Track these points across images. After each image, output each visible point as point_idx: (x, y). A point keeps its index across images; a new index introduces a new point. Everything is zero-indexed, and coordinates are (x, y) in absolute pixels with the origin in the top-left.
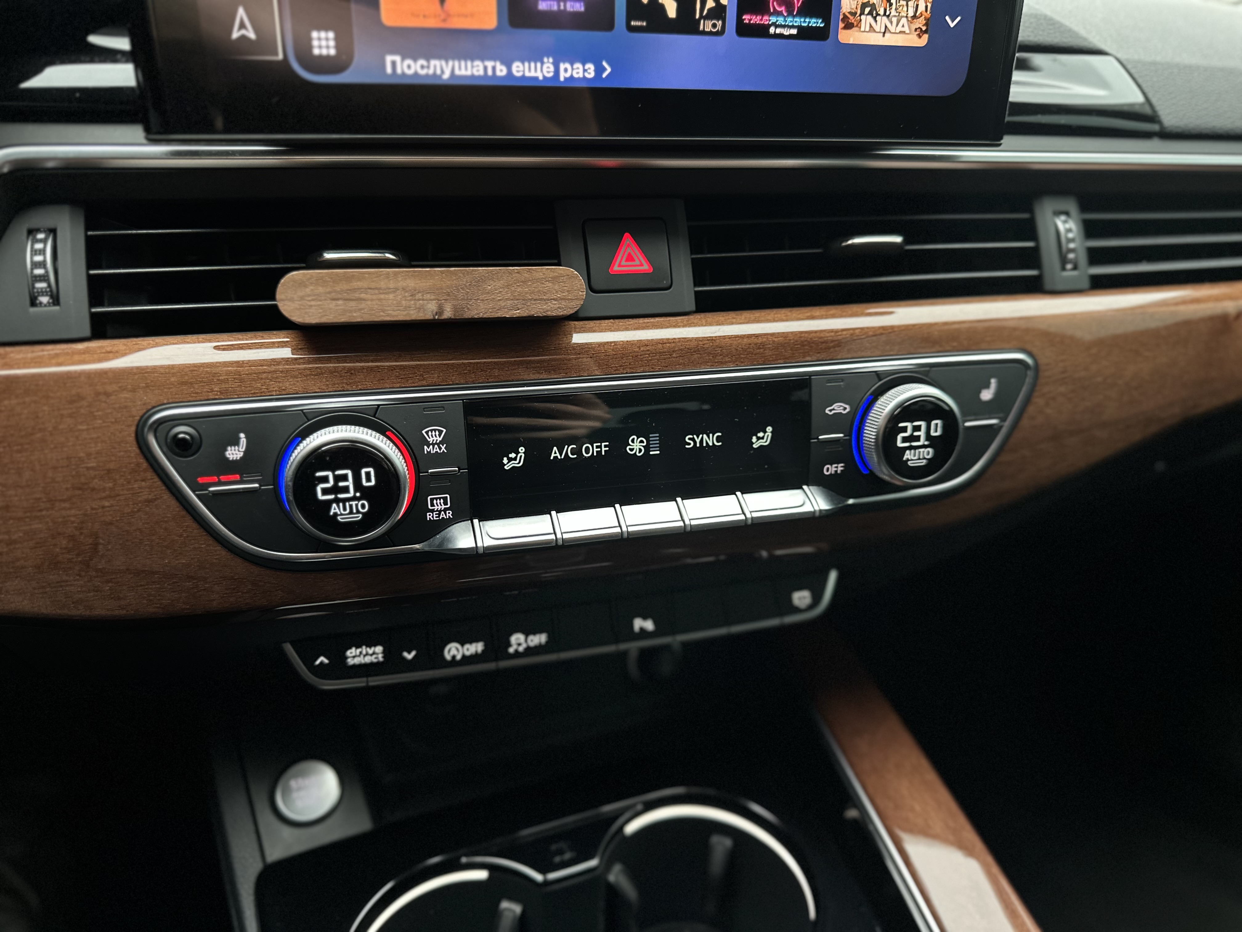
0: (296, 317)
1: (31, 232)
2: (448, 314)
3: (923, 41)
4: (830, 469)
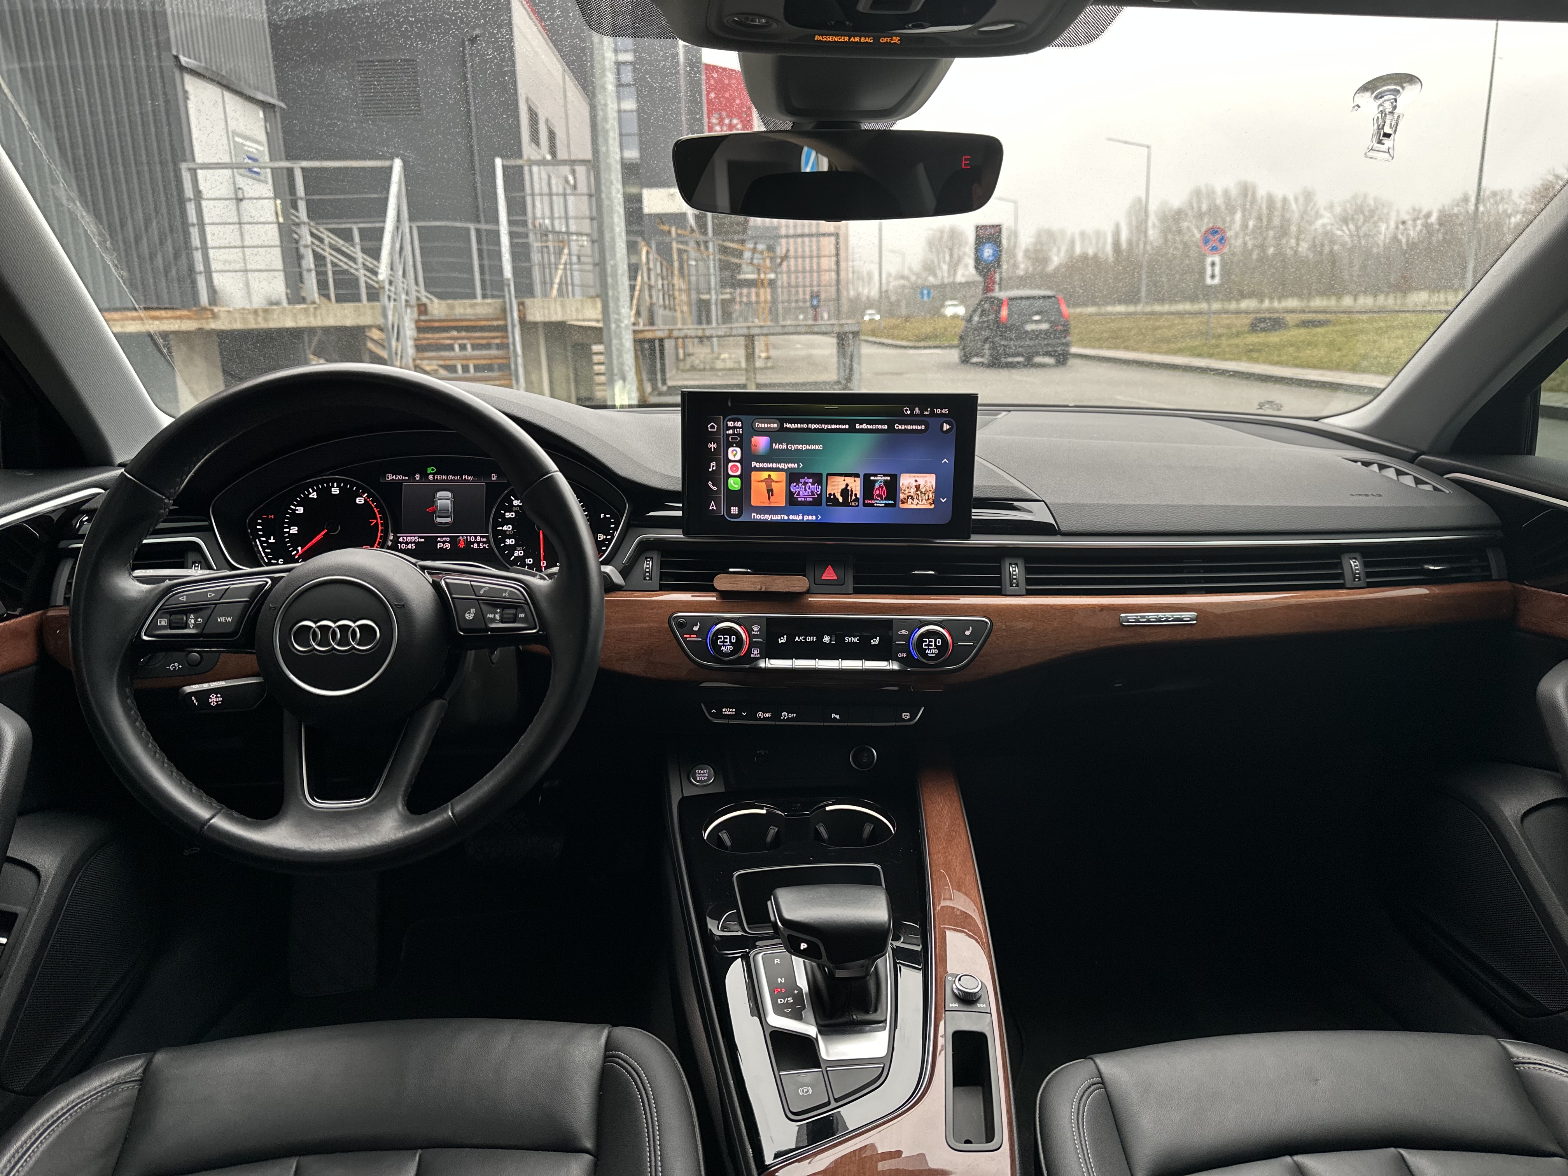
0: (718, 589)
1: (646, 558)
2: (763, 590)
3: (933, 506)
4: (900, 655)
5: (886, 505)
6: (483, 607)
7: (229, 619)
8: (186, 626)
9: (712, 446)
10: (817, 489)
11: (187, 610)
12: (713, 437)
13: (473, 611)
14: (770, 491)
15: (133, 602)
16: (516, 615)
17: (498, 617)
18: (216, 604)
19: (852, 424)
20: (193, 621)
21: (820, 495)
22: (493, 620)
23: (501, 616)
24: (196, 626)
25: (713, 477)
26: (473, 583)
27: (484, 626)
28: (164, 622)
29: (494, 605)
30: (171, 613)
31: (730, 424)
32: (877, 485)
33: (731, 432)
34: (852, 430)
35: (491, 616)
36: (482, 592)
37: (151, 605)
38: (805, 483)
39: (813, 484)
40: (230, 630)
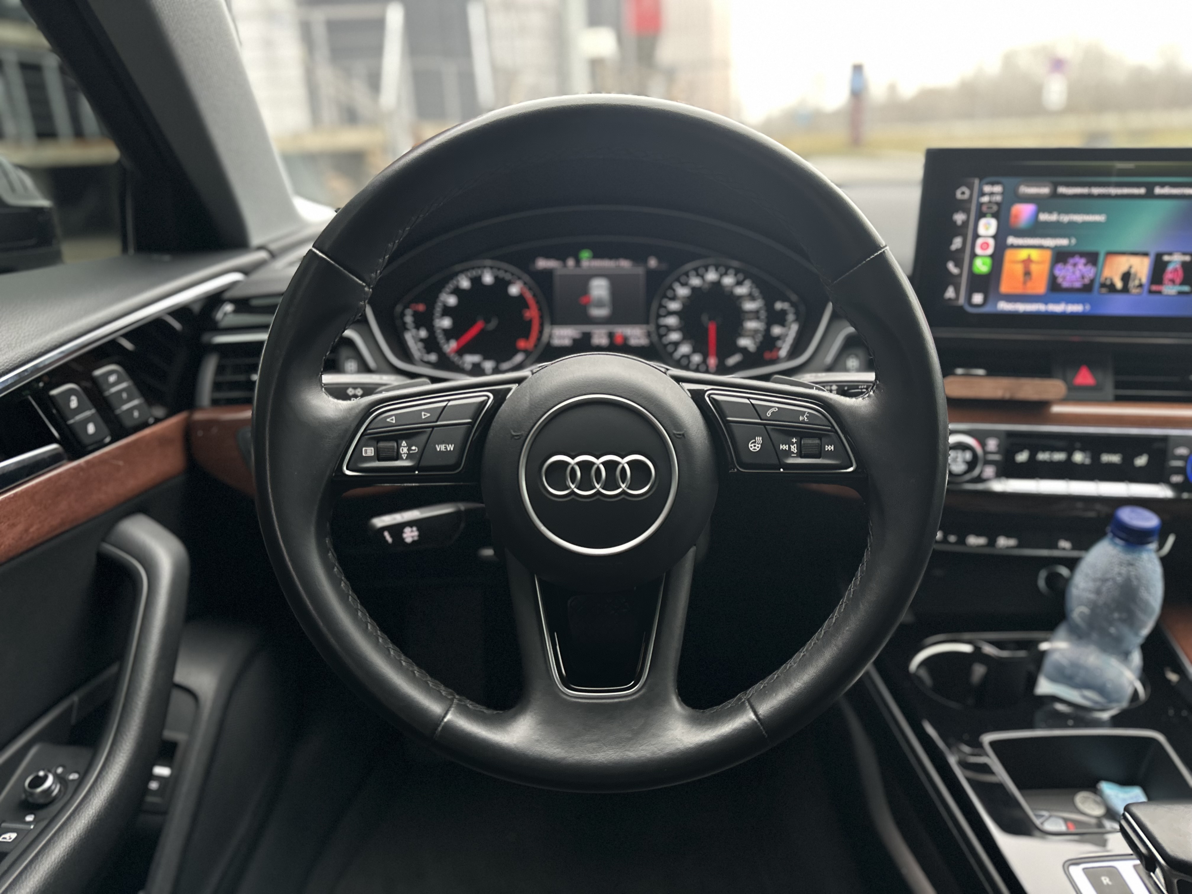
4: (1175, 479)
5: (1180, 293)
6: (774, 435)
7: (451, 447)
8: (398, 457)
9: (959, 218)
10: (1089, 272)
11: (397, 436)
12: (963, 206)
13: (759, 439)
14: (1027, 273)
15: (330, 425)
16: (821, 447)
17: (794, 449)
18: (433, 427)
19: (1150, 187)
20: (405, 450)
21: (1092, 281)
22: (788, 453)
23: (800, 448)
24: (410, 456)
25: (957, 258)
26: (753, 402)
27: (775, 461)
28: (369, 451)
29: (788, 433)
30: (378, 440)
31: (987, 189)
32: (1170, 268)
33: (985, 199)
34: (1150, 195)
35: (784, 447)
36: (769, 414)
37: (352, 429)
38: (1075, 265)
39: (1085, 265)
40: (452, 461)
